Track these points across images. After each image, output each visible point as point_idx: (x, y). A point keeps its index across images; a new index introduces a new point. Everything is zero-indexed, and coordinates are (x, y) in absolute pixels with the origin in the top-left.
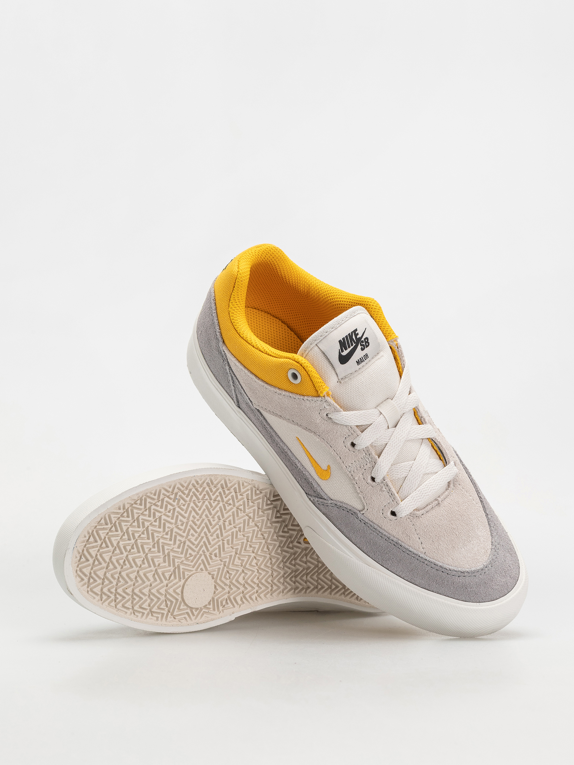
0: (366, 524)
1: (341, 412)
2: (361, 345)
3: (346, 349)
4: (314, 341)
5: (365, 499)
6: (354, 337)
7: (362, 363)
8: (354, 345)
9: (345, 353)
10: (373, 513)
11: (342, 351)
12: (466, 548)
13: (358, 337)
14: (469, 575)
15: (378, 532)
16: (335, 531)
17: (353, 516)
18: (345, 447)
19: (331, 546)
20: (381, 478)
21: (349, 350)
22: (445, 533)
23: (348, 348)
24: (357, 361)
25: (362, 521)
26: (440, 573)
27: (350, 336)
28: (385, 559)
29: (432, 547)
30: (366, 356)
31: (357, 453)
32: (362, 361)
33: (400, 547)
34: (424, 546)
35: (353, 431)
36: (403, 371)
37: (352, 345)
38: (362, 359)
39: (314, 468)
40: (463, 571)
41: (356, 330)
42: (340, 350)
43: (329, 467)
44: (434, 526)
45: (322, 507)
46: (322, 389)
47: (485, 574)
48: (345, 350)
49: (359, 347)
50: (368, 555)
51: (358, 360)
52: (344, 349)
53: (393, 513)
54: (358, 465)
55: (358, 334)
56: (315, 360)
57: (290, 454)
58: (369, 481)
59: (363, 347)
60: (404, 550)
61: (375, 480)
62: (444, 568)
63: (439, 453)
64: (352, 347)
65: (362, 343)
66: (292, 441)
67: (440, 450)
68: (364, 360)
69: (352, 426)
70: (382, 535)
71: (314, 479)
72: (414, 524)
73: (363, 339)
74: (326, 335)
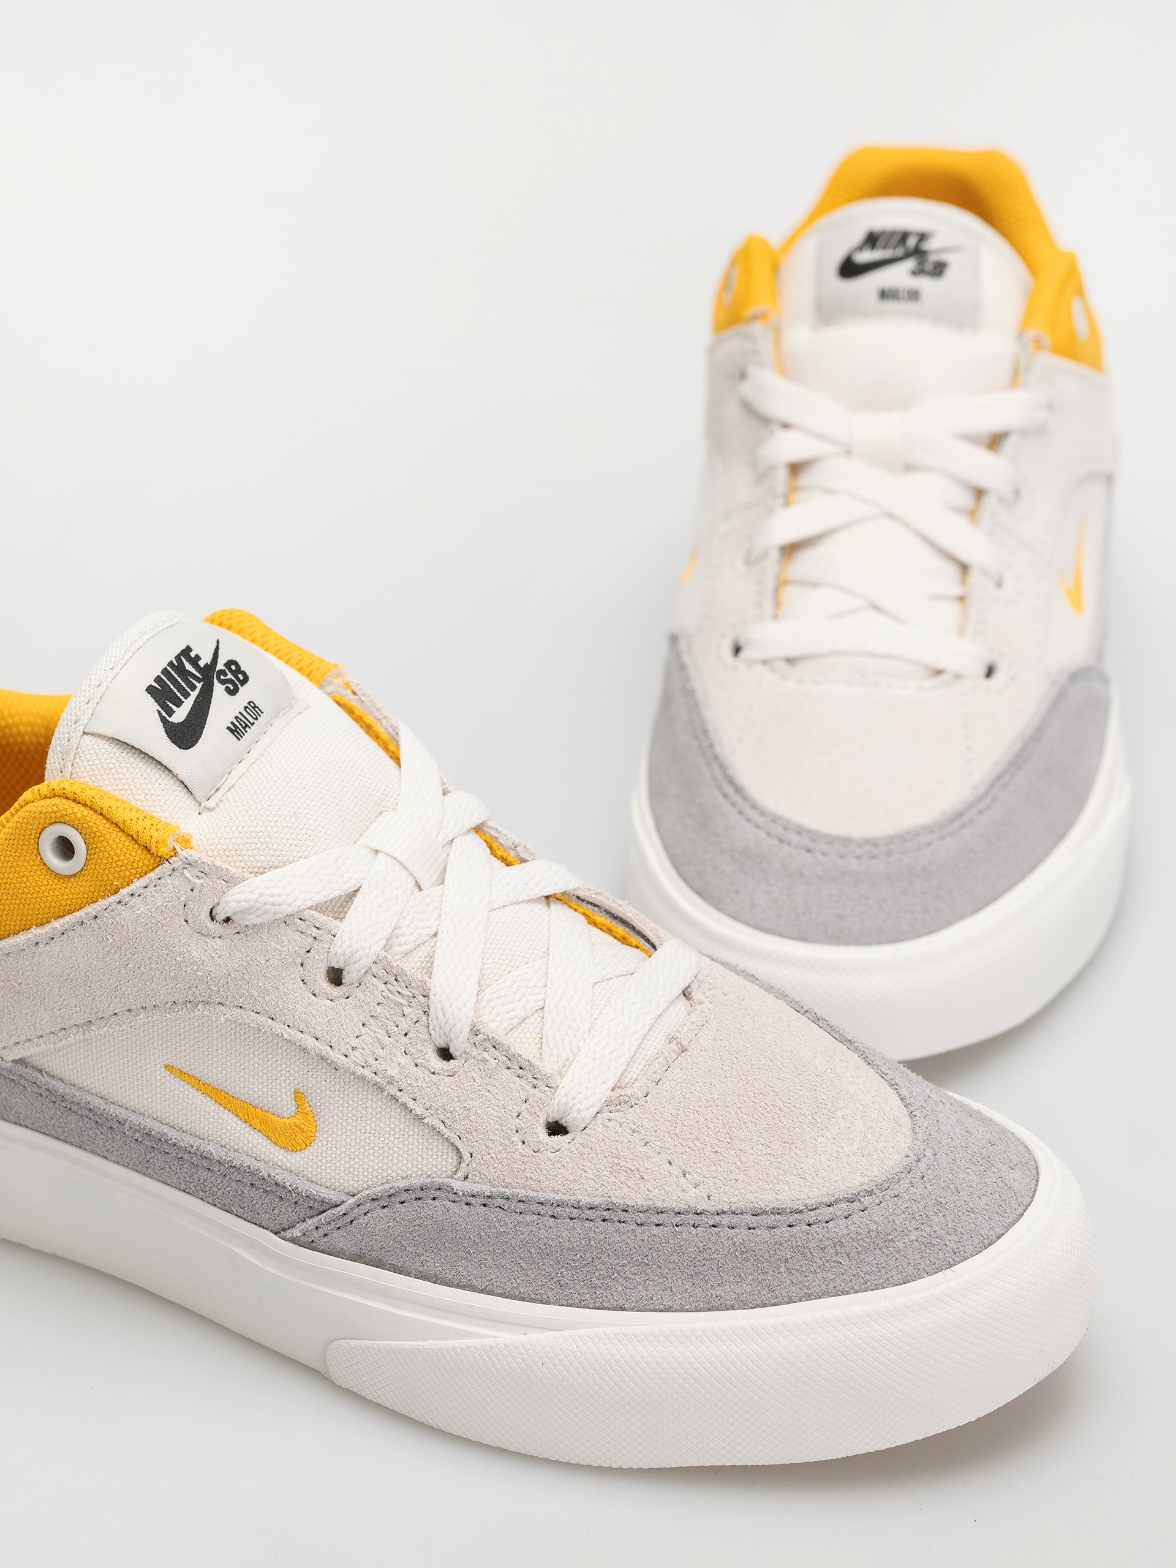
0: (489, 1201)
1: (249, 881)
2: (222, 682)
3: (179, 703)
4: (74, 726)
5: (448, 1122)
6: (189, 667)
7: (247, 729)
8: (199, 686)
9: (180, 715)
10: (494, 1156)
11: (170, 712)
12: (828, 1134)
13: (202, 663)
14: (877, 1201)
15: (536, 1208)
16: (410, 1288)
17: (437, 1202)
18: (314, 995)
19: (421, 1343)
20: (467, 1030)
21: (188, 704)
22: (740, 1115)
23: (183, 700)
24: (228, 728)
25: (472, 1200)
26: (783, 1232)
27: (177, 666)
28: (596, 1282)
29: (721, 1170)
30: (254, 708)
31: (360, 995)
32: (247, 725)
33: (623, 1216)
34: (698, 1178)
35: (314, 929)
36: (398, 746)
37: (193, 687)
38: (244, 719)
39: (260, 1131)
40: (853, 1194)
41: (188, 649)
42: (162, 712)
43: (299, 1096)
44: (698, 1109)
45: (338, 1239)
46: (156, 833)
47: (925, 1179)
48: (178, 707)
49: (218, 689)
50: (541, 1302)
51: (232, 723)
52: (171, 705)
53: (556, 1129)
54: (380, 1031)
55: (198, 658)
56: (99, 777)
57: (172, 1134)
58: (438, 1063)
59: (230, 686)
60: (641, 1217)
61: (451, 1051)
62: (788, 1210)
63: (620, 929)
64: (194, 695)
65: (222, 677)
66: (159, 1090)
67: (615, 917)
68: (252, 720)
69: (303, 911)
70: (552, 1210)
71: (275, 1165)
72: (633, 1127)
73: (220, 666)
74: (100, 694)
